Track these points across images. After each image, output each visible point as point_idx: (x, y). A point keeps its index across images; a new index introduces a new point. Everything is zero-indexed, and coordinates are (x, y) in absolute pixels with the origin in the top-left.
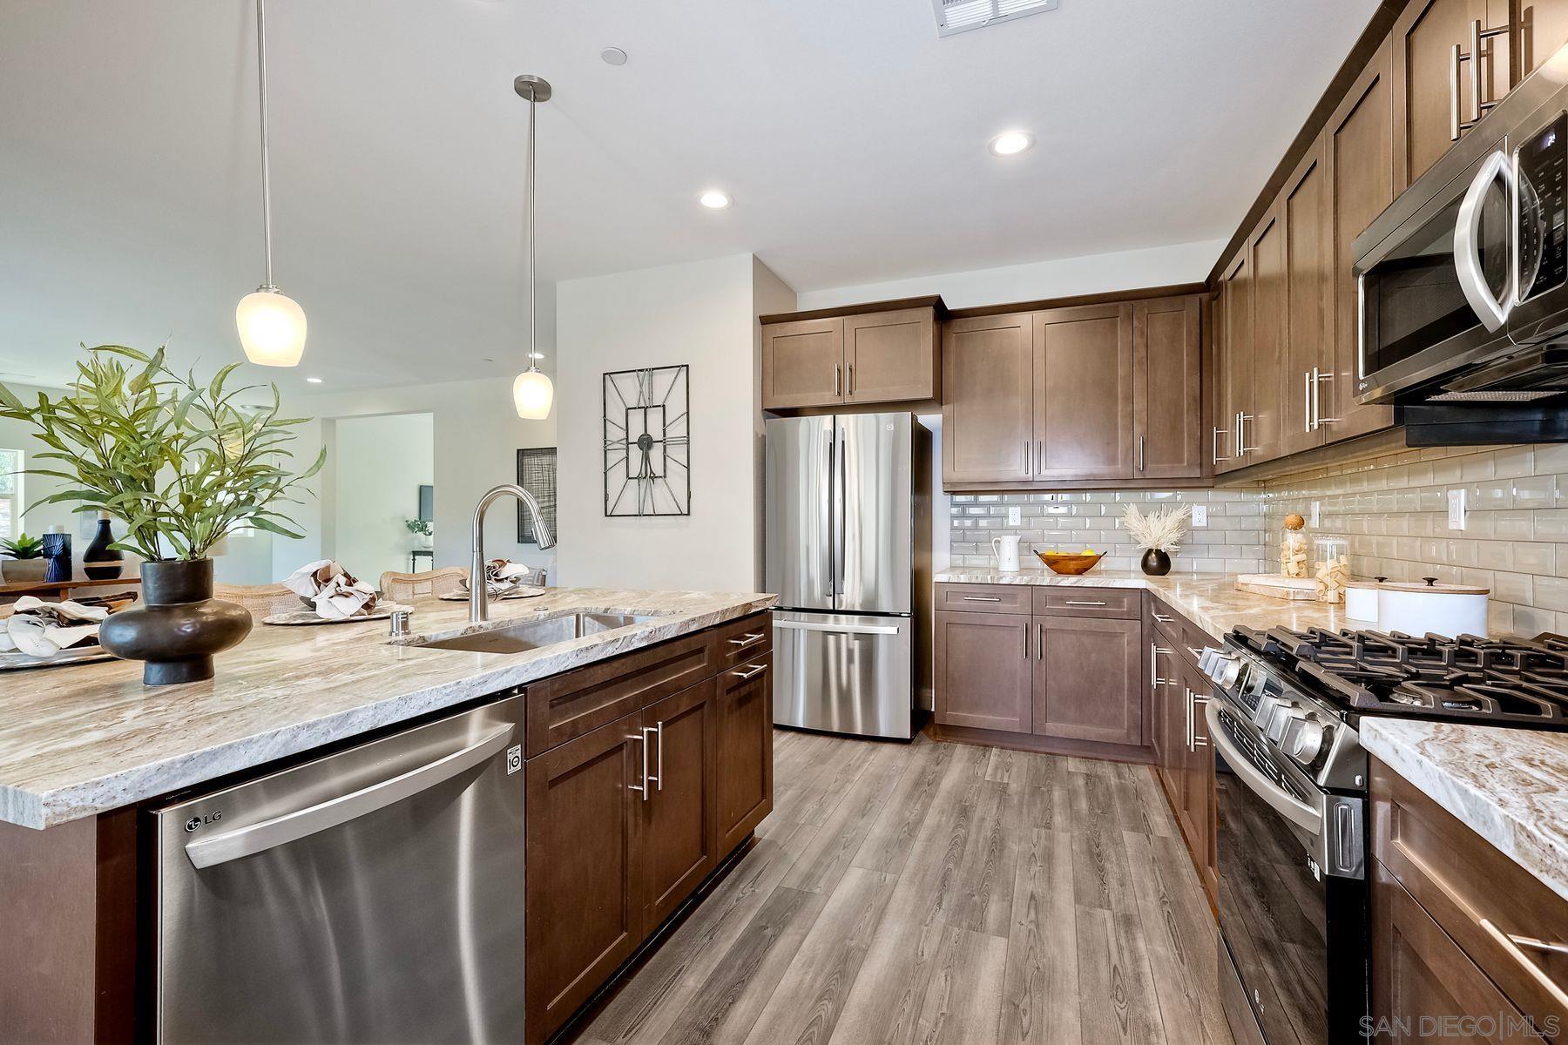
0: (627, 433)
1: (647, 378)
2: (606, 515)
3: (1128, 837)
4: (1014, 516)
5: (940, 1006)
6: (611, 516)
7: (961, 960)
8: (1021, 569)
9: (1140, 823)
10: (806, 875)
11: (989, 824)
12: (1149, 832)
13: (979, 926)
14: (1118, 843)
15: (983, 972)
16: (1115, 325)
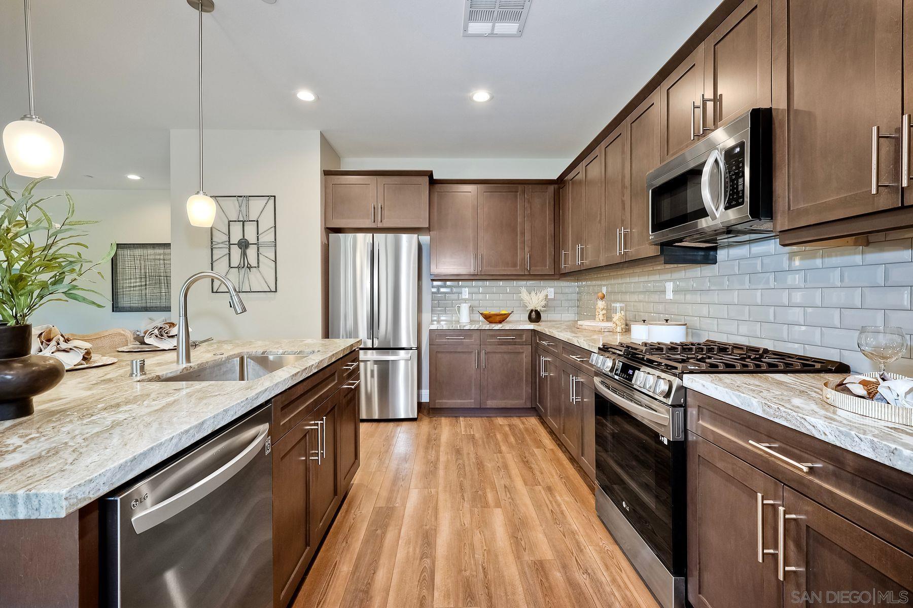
0: (229, 238)
1: (244, 202)
2: (213, 292)
3: (537, 451)
4: (465, 293)
5: (482, 547)
6: (216, 292)
7: (484, 523)
8: (471, 321)
9: (539, 444)
10: (388, 498)
11: (472, 456)
12: (545, 448)
13: (486, 505)
14: (533, 455)
15: (496, 526)
16: (516, 196)
